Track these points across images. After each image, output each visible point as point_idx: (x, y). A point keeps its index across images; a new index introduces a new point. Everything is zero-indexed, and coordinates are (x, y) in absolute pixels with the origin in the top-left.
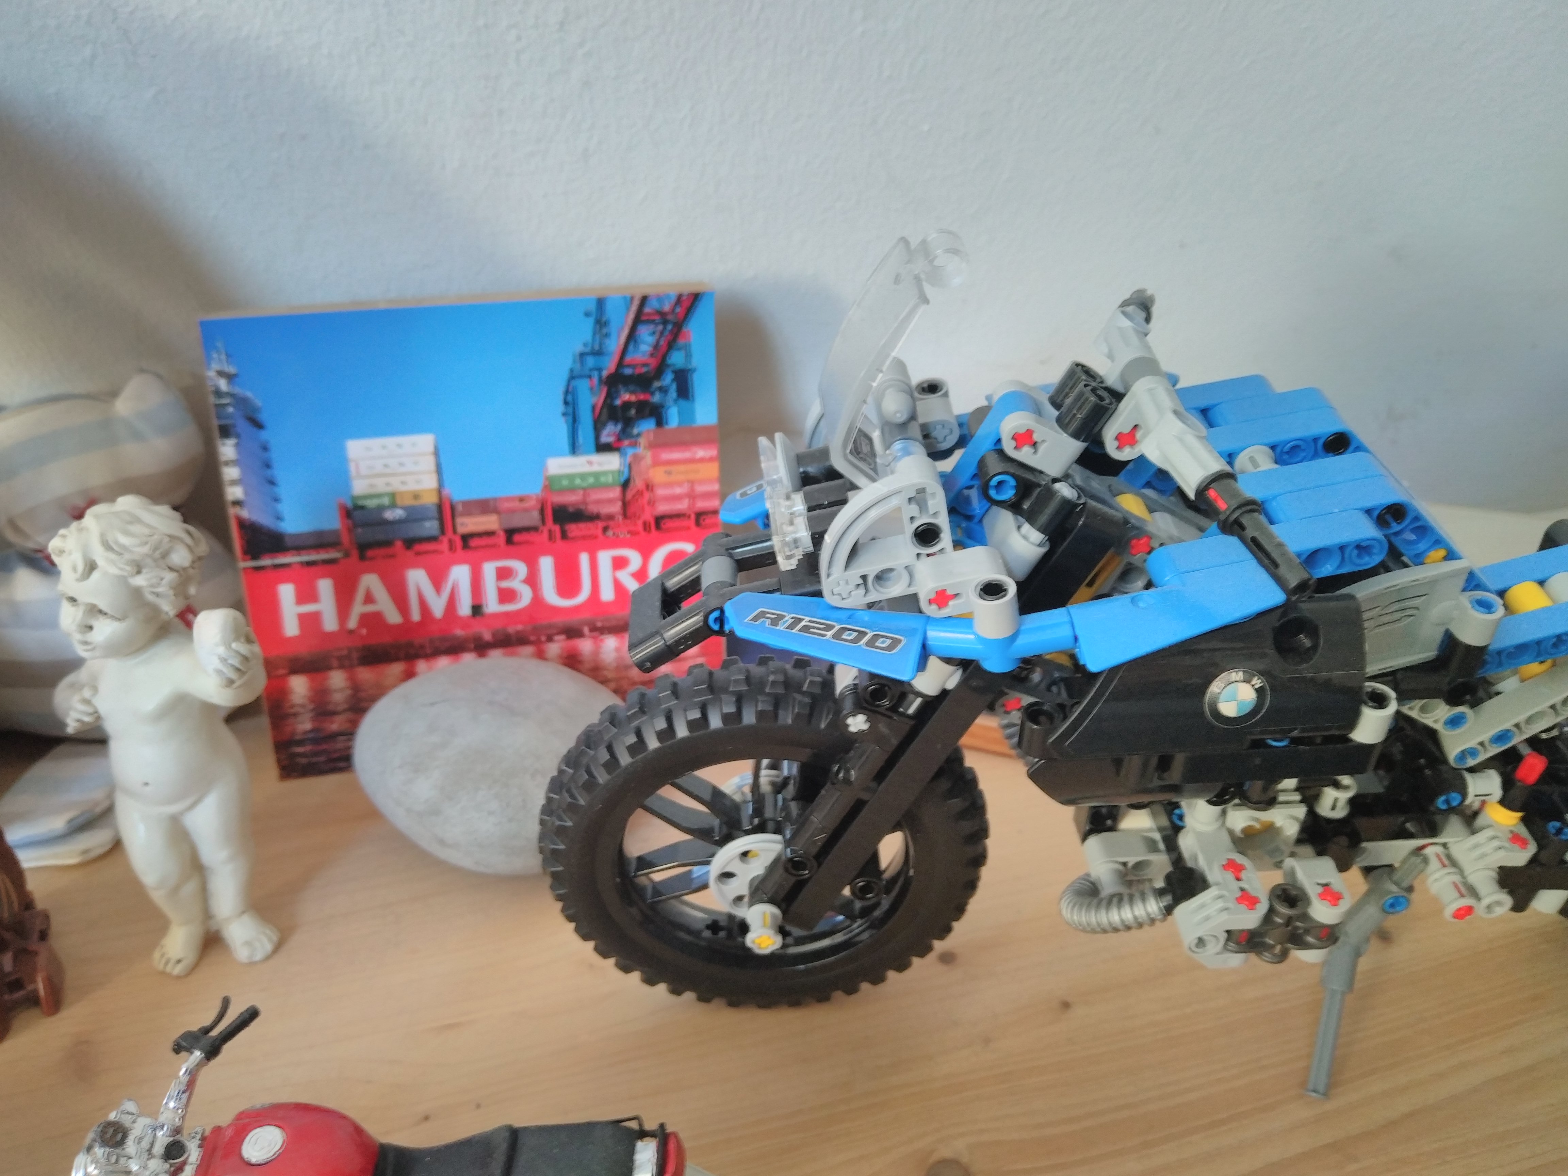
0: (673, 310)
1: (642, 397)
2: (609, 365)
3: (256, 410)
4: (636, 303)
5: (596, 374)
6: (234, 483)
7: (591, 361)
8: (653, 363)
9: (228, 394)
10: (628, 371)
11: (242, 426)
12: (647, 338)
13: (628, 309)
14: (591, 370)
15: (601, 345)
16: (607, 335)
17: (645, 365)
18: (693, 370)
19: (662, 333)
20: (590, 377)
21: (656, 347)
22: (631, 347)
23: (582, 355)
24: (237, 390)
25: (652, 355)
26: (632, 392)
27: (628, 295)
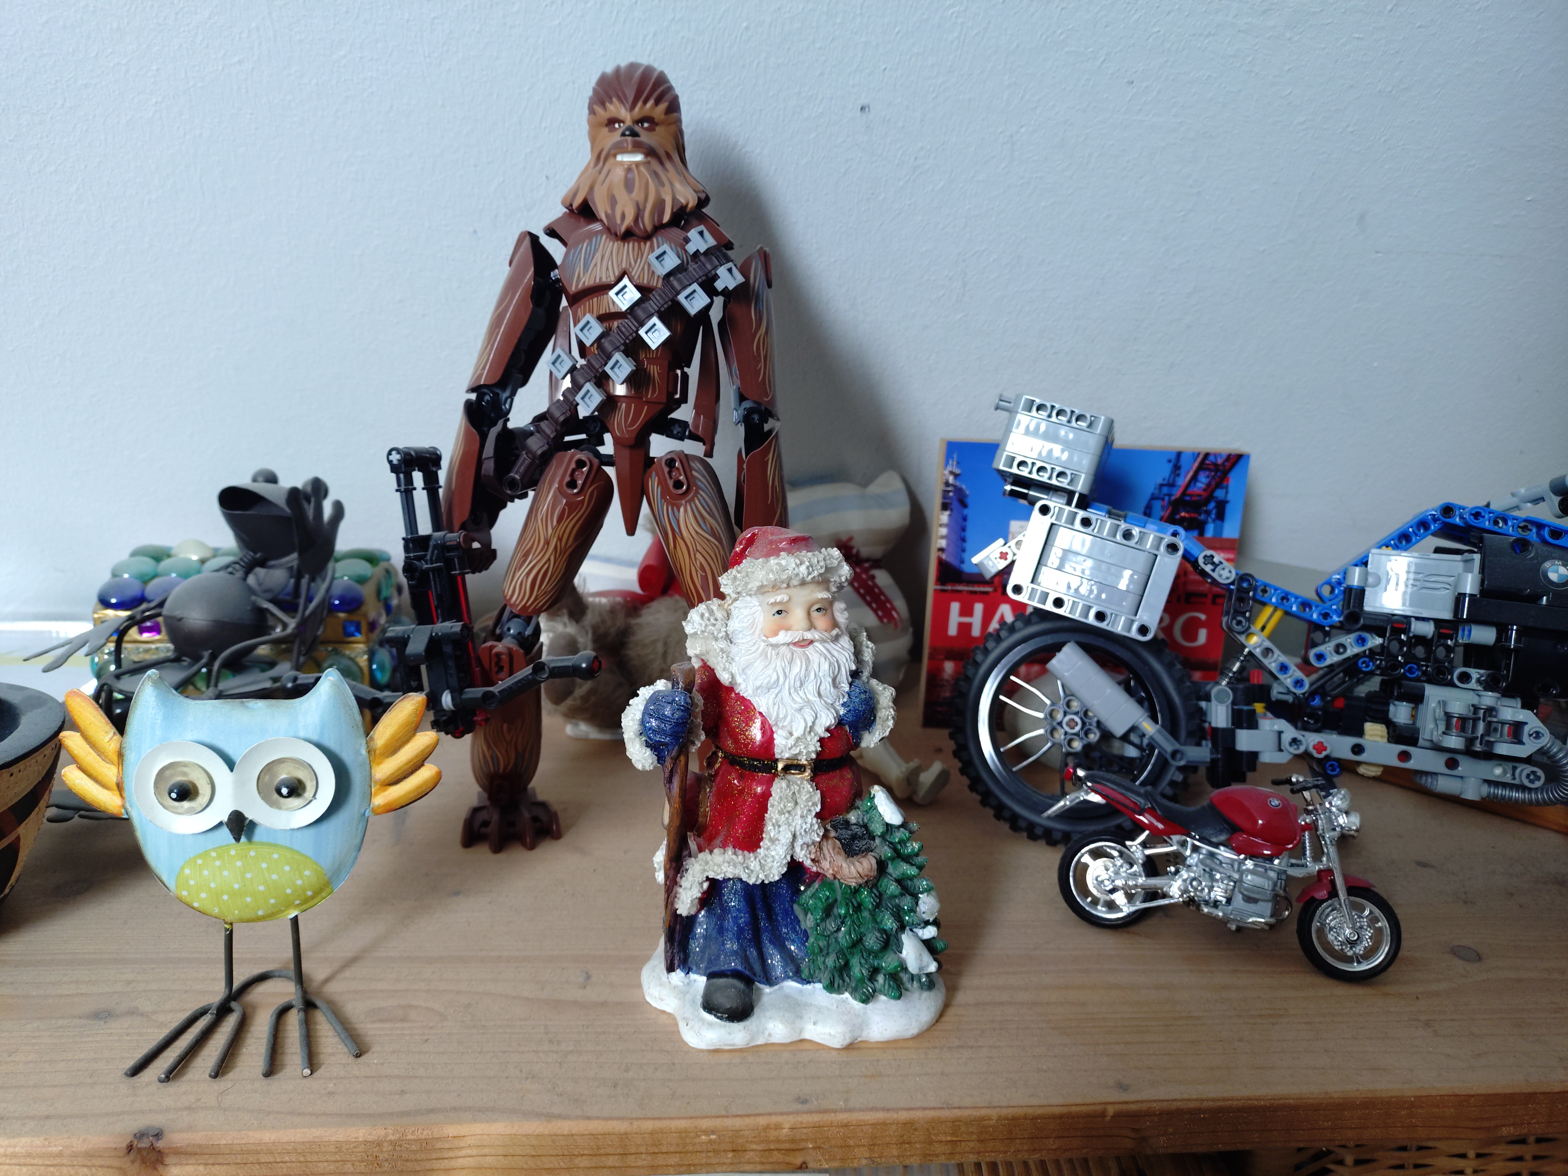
0: (1223, 464)
1: (1193, 515)
2: (1177, 493)
3: (965, 496)
4: (1201, 457)
5: (1167, 498)
6: (942, 537)
7: (1165, 490)
8: (1205, 495)
9: (952, 485)
10: (1188, 498)
11: (955, 504)
12: (1203, 480)
13: (1195, 460)
14: (1166, 495)
15: (1174, 480)
16: (1178, 475)
17: (1199, 495)
18: (1227, 502)
19: (1213, 477)
20: (1163, 499)
21: (1208, 485)
22: (1192, 484)
23: (1161, 485)
24: (958, 484)
25: (1204, 490)
26: (1186, 512)
27: (1197, 451)
